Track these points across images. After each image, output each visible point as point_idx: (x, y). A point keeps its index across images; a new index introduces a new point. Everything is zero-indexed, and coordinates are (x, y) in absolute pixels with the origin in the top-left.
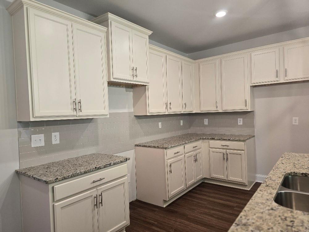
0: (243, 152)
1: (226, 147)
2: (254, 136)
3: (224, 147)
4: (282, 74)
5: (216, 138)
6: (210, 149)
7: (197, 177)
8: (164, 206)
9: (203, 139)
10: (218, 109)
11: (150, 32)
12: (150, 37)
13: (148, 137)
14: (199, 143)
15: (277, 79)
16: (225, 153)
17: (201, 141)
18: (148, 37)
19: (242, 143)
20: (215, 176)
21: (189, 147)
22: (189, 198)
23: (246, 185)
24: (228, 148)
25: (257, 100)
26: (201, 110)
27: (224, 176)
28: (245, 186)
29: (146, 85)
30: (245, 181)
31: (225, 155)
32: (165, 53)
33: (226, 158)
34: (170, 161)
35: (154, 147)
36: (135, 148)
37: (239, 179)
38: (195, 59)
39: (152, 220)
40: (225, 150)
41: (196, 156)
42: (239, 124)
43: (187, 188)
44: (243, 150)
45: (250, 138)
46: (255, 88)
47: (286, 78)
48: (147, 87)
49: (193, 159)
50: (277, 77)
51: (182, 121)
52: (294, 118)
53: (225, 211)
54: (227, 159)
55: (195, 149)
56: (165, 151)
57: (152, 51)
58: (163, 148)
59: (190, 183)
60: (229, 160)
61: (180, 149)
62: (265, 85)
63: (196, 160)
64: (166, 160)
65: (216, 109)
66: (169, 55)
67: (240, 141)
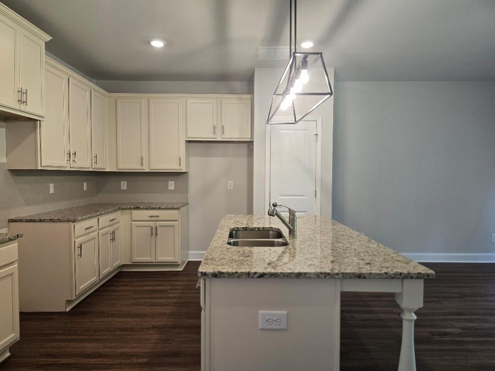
0: (176, 223)
1: (156, 219)
2: (188, 204)
3: (153, 219)
4: (219, 131)
5: (141, 207)
6: (133, 223)
7: (114, 263)
8: (68, 310)
9: (122, 209)
10: (144, 167)
11: (48, 38)
12: (48, 45)
13: (30, 208)
14: (117, 215)
15: (214, 136)
16: (154, 227)
17: (119, 213)
18: (44, 44)
19: (176, 211)
20: (138, 259)
21: (105, 219)
22: (103, 294)
23: (179, 265)
24: (159, 219)
25: (193, 159)
26: (119, 168)
27: (151, 257)
28: (177, 265)
29: (37, 120)
30: (178, 260)
31: (154, 230)
32: (67, 74)
33: (154, 232)
34: (79, 241)
35: (51, 221)
36: (8, 226)
37: (170, 259)
38: (110, 90)
39: (53, 330)
40: (154, 223)
41: (113, 233)
42: (170, 188)
43: (101, 280)
44: (176, 221)
45: (184, 206)
46: (189, 144)
47: (223, 136)
48: (38, 122)
49: (109, 237)
50: (214, 133)
51: (85, 184)
52: (229, 182)
53: (157, 296)
54: (156, 234)
55: (112, 223)
56: (72, 224)
57: (49, 68)
58: (68, 221)
59: (105, 272)
60: (158, 235)
61: (92, 222)
62: (200, 142)
63: (113, 239)
64: (73, 240)
65: (140, 168)
66: (73, 77)
67: (173, 209)
